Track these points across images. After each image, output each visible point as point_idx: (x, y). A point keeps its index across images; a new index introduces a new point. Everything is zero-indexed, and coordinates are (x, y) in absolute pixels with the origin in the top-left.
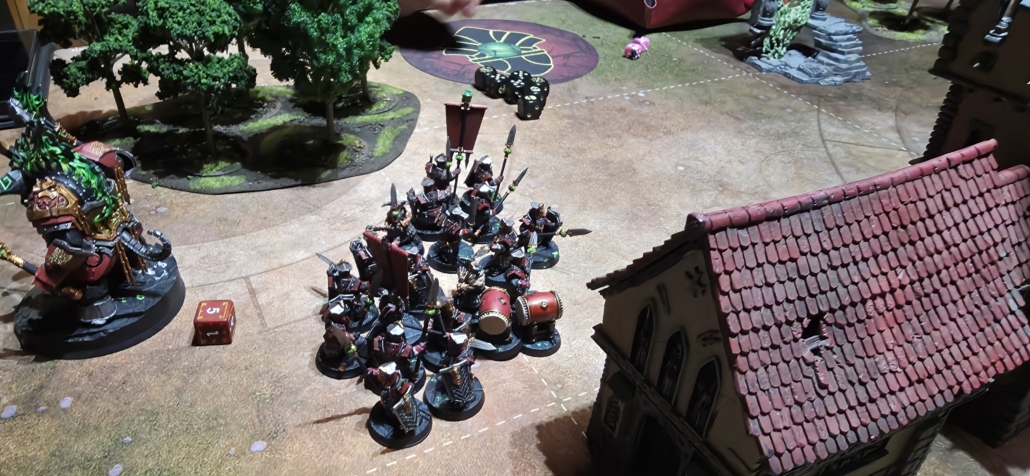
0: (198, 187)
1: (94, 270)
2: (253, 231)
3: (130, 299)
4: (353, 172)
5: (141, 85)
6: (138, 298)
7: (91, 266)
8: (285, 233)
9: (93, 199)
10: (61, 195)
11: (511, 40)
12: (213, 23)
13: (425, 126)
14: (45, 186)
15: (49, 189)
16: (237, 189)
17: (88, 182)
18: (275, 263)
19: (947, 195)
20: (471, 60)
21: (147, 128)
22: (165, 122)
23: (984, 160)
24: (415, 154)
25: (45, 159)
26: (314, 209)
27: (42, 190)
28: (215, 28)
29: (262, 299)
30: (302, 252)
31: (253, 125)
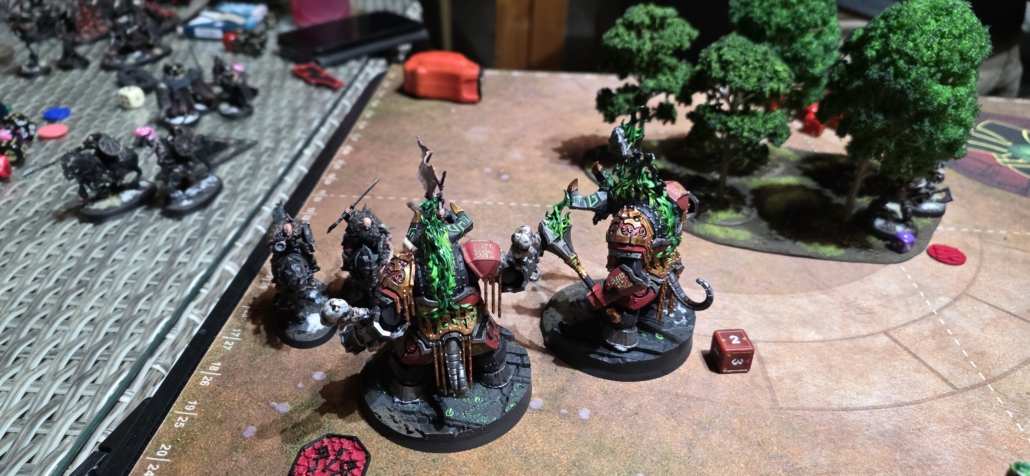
0: (702, 232)
1: (637, 300)
2: (757, 293)
3: (650, 335)
4: (869, 258)
6: (657, 336)
7: (636, 296)
8: (792, 305)
9: (663, 236)
10: (643, 226)
13: (950, 226)
14: (631, 214)
15: (634, 218)
16: (741, 244)
17: (666, 220)
18: (784, 335)
20: (999, 160)
25: (636, 189)
26: (824, 288)
27: (629, 217)
30: (813, 332)
31: (755, 181)
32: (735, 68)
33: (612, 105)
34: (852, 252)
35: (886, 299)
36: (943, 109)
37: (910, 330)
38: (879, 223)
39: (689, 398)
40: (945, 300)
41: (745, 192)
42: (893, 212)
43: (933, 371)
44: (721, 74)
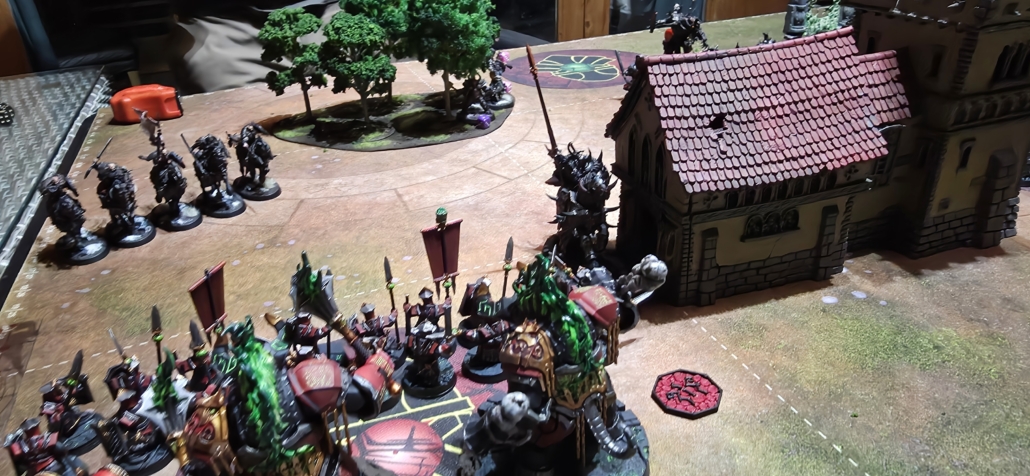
0: (360, 148)
2: (398, 168)
4: (466, 136)
5: (323, 87)
8: (419, 168)
11: (587, 62)
12: (369, 34)
18: (414, 182)
19: (814, 57)
20: (555, 75)
21: (322, 120)
22: (334, 116)
23: (844, 39)
24: (510, 126)
26: (439, 156)
28: (371, 37)
29: (406, 198)
30: (431, 177)
31: (393, 116)
32: (344, 31)
33: (278, 81)
34: (455, 136)
35: (475, 152)
36: (466, 26)
37: (488, 162)
38: (469, 116)
39: (356, 220)
40: (511, 145)
41: (386, 122)
42: (478, 109)
43: (498, 175)
44: (337, 37)
